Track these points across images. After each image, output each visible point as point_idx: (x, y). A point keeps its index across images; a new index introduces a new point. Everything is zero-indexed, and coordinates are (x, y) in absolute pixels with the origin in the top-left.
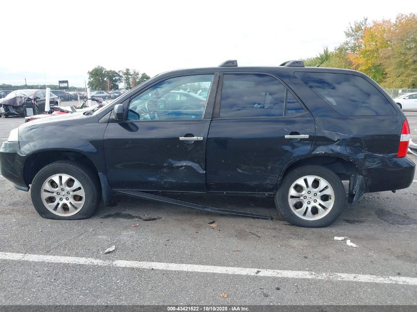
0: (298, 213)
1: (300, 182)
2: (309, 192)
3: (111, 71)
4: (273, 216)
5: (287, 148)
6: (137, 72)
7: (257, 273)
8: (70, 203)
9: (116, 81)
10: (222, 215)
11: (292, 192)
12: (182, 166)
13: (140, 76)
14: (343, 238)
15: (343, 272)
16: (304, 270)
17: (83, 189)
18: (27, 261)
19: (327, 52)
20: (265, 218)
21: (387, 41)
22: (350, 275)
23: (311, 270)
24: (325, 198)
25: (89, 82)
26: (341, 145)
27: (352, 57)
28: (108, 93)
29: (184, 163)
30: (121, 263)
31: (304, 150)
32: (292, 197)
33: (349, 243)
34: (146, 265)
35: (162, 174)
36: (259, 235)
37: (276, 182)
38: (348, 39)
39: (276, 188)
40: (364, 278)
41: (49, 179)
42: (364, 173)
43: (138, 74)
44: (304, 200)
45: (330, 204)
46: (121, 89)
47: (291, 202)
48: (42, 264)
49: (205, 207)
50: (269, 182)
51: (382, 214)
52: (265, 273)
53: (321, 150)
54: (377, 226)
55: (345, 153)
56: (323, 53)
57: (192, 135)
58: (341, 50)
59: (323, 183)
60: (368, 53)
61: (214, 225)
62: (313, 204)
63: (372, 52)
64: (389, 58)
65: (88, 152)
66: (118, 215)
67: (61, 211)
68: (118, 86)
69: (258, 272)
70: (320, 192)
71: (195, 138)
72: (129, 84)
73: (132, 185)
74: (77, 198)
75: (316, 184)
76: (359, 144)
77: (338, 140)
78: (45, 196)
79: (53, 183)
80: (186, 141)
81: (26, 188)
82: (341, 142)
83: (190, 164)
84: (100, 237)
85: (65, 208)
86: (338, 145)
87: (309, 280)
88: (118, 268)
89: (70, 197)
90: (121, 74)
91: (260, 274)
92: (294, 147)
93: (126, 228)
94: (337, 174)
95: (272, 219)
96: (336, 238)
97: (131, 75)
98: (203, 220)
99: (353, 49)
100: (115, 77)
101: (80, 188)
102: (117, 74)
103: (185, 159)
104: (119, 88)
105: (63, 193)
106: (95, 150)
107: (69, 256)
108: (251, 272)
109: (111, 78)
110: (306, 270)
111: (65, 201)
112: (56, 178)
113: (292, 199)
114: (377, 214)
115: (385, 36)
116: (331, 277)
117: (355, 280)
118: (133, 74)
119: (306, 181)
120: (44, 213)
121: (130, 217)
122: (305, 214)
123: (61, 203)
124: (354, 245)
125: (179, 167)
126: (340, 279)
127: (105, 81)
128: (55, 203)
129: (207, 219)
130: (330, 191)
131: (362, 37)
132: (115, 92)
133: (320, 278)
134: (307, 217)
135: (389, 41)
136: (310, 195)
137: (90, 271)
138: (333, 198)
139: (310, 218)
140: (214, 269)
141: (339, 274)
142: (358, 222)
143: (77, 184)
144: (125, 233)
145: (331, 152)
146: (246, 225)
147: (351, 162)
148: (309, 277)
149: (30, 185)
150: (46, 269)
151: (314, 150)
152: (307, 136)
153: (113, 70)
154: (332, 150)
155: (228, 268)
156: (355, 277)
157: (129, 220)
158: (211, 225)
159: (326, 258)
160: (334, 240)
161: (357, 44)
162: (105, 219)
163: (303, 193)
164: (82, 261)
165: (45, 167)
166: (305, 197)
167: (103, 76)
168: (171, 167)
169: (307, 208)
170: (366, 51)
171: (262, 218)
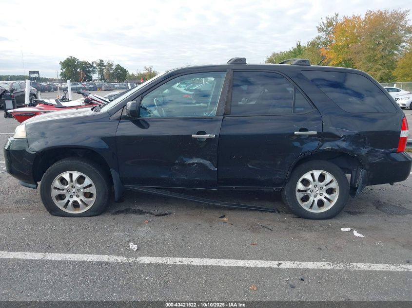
0: (305, 206)
1: (308, 176)
2: (316, 186)
3: (84, 62)
4: (279, 210)
5: (297, 144)
6: (111, 63)
7: (278, 266)
8: (81, 200)
9: (89, 72)
10: (230, 209)
11: (300, 186)
12: (193, 164)
13: (114, 67)
14: (349, 229)
15: (357, 262)
16: (321, 261)
17: (94, 186)
18: (50, 260)
19: (300, 45)
20: (273, 211)
21: (357, 36)
22: (365, 264)
23: (328, 261)
24: (330, 191)
25: (62, 73)
26: (346, 141)
27: (324, 51)
28: (83, 84)
29: (196, 161)
30: (146, 260)
31: (313, 146)
32: (299, 191)
33: (355, 233)
34: (170, 261)
35: (174, 171)
36: (271, 228)
37: (285, 177)
38: (320, 34)
39: (284, 182)
40: (378, 267)
41: (59, 177)
42: (367, 167)
43: (112, 65)
44: (311, 194)
45: (335, 197)
46: (95, 80)
47: (299, 196)
48: (66, 263)
49: (215, 202)
50: (278, 176)
51: (379, 205)
52: (286, 265)
53: (327, 146)
54: (377, 216)
55: (350, 148)
56: (296, 47)
57: (204, 133)
58: (313, 44)
59: (329, 177)
60: (339, 48)
61: (225, 219)
62: (319, 197)
63: (343, 47)
64: (358, 53)
65: (100, 149)
66: (128, 211)
67: (71, 208)
68: (91, 77)
69: (279, 264)
70: (326, 185)
71: (207, 136)
72: (102, 75)
73: (145, 181)
74: (88, 195)
75: (322, 178)
76: (363, 140)
77: (344, 136)
78: (54, 193)
79: (63, 181)
80: (198, 138)
81: (34, 186)
82: (346, 138)
83: (201, 161)
84: (116, 234)
85: (76, 205)
86: (344, 141)
87: (328, 270)
88: (144, 264)
89: (80, 194)
90: (94, 65)
91: (282, 266)
92: (302, 143)
93: (140, 224)
94: (341, 168)
95: (279, 212)
96: (343, 229)
97: (105, 66)
98: (214, 215)
99: (325, 44)
100: (88, 67)
101: (90, 185)
102: (91, 65)
103: (197, 156)
104: (93, 79)
105: (74, 190)
106: (107, 147)
107: (91, 253)
108: (273, 264)
109: (84, 69)
110: (323, 261)
111: (75, 198)
112: (66, 176)
113: (299, 193)
114: (375, 205)
115: (355, 31)
116: (348, 267)
117: (370, 269)
118: (107, 66)
119: (312, 175)
120: (54, 211)
121: (140, 212)
122: (311, 207)
123: (71, 200)
124: (362, 236)
125: (190, 164)
126: (357, 269)
127: (78, 73)
128: (65, 201)
129: (217, 214)
130: (334, 185)
131: (333, 33)
132: (90, 84)
133: (338, 268)
134: (314, 210)
135: (359, 36)
136: (316, 189)
137: (116, 268)
138: (338, 191)
139: (316, 211)
140: (236, 263)
141: (355, 264)
142: (359, 213)
143: (88, 181)
144: (140, 229)
145: (337, 148)
146: (256, 218)
147: (356, 157)
148: (328, 267)
149: (39, 183)
150: (71, 267)
151: (322, 146)
152: (315, 133)
153: (86, 61)
154: (338, 146)
155: (250, 262)
156: (370, 267)
157: (141, 216)
158: (223, 219)
159: (339, 248)
160: (341, 231)
161: (328, 39)
162: (117, 216)
163: (310, 186)
164: (105, 258)
165: (55, 164)
166: (312, 191)
167: (76, 67)
168: (183, 165)
169: (314, 201)
170: (337, 46)
171: (269, 211)
